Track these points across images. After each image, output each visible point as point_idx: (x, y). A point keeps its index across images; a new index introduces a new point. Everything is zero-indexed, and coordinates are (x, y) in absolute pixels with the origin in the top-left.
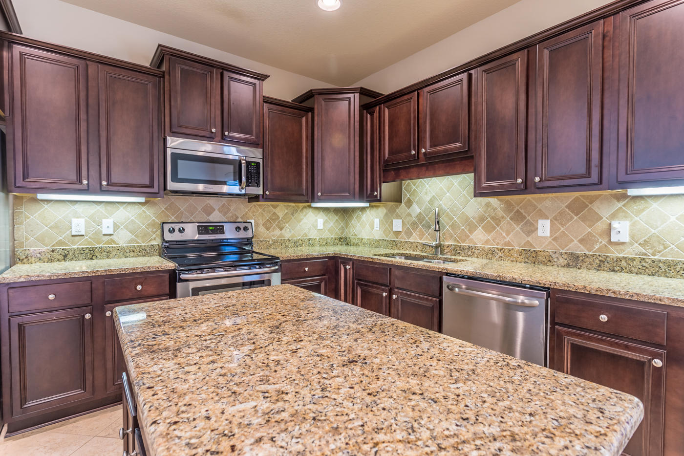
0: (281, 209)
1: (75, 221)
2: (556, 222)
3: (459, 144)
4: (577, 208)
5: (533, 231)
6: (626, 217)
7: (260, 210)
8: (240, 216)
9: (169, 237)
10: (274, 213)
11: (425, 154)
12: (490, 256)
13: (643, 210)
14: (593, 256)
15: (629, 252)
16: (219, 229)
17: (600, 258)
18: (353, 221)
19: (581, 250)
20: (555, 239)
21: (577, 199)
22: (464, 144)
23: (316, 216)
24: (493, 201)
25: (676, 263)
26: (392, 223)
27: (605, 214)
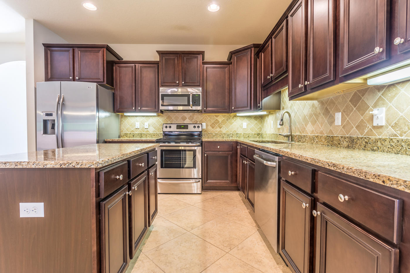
0: (221, 117)
1: (136, 123)
2: (344, 114)
5: (333, 122)
6: (384, 104)
7: (209, 118)
8: (198, 121)
9: (165, 130)
10: (217, 120)
11: (273, 77)
12: (312, 141)
13: (395, 96)
15: (385, 134)
16: (186, 127)
18: (265, 124)
19: (356, 134)
20: (343, 127)
21: (355, 94)
22: (284, 67)
23: (242, 121)
26: (277, 123)
27: (371, 104)
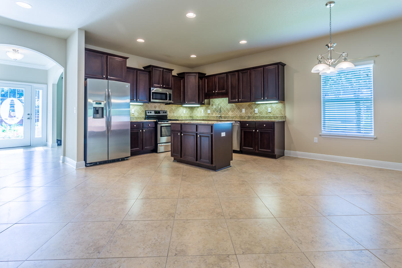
0: (174, 107)
2: (246, 109)
3: (224, 91)
4: (249, 106)
5: (242, 112)
6: (257, 108)
8: (164, 109)
9: (147, 114)
10: (172, 108)
11: (217, 92)
13: (260, 106)
15: (258, 115)
16: (159, 112)
17: (253, 117)
18: (194, 111)
19: (250, 115)
20: (246, 113)
21: (249, 104)
22: (226, 91)
23: (183, 109)
24: (233, 104)
25: (264, 116)
26: (207, 111)
27: (254, 107)
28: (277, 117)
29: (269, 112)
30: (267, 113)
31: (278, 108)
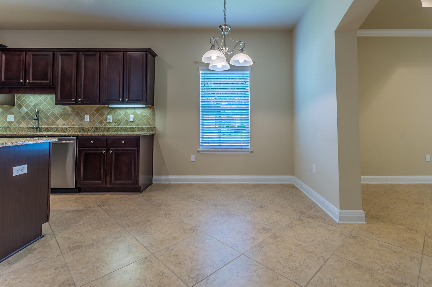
2: (91, 116)
3: (47, 81)
4: (98, 110)
5: (83, 120)
6: (111, 114)
11: (29, 83)
12: (65, 130)
13: (116, 112)
14: (102, 127)
15: (112, 125)
17: (104, 128)
19: (99, 125)
20: (90, 122)
21: (98, 108)
22: (50, 81)
24: (67, 107)
25: (122, 128)
26: (7, 117)
27: (106, 113)
28: (143, 129)
29: (130, 121)
30: (128, 122)
31: (145, 115)
